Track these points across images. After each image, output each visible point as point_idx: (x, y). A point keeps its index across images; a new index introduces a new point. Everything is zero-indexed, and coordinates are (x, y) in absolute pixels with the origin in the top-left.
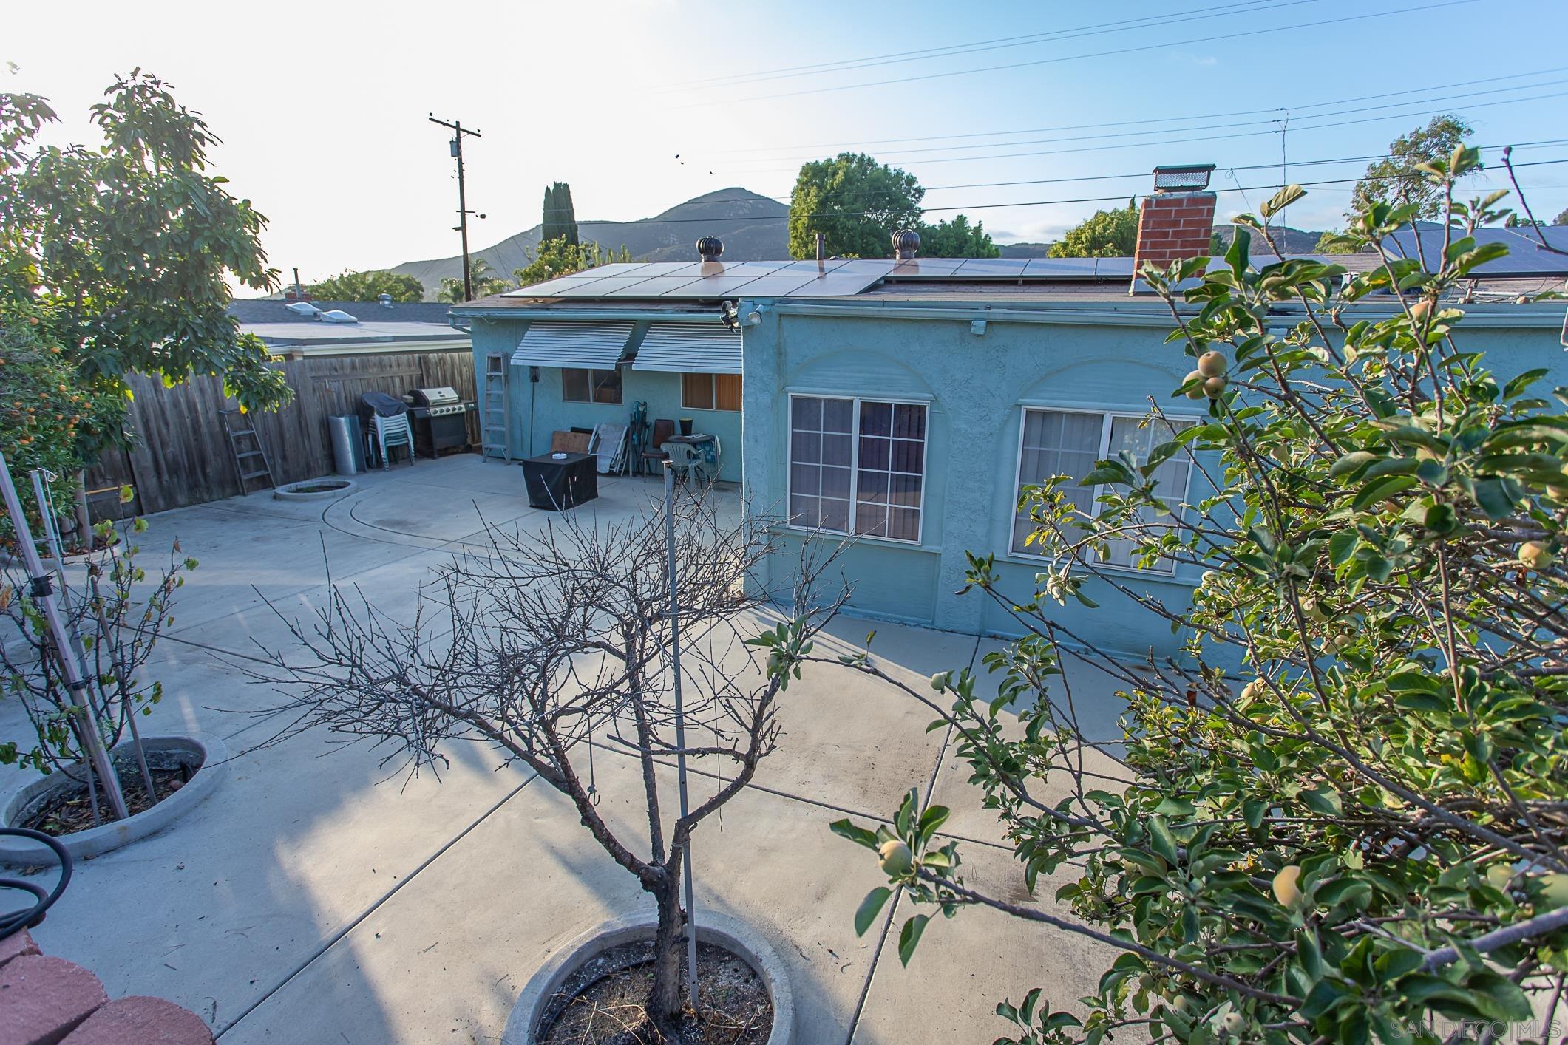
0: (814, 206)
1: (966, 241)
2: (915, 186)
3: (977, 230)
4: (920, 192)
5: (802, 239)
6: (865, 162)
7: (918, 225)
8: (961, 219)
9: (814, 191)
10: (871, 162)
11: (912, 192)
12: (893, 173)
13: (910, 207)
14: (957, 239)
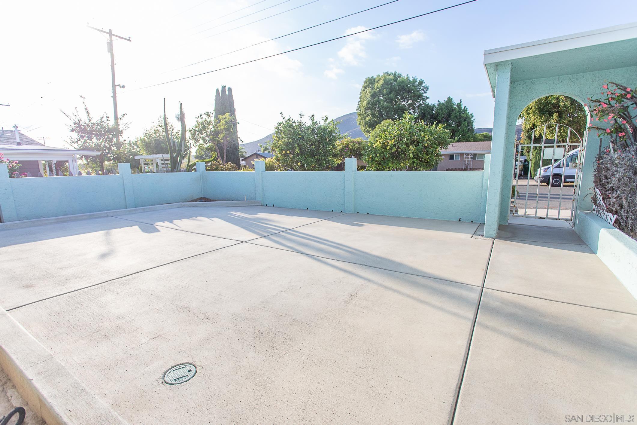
0: (368, 97)
1: (453, 110)
2: (423, 85)
3: (459, 105)
4: (427, 88)
5: (363, 115)
6: (396, 76)
7: (426, 105)
8: (450, 100)
9: (369, 90)
10: (400, 76)
11: (422, 88)
12: (411, 79)
13: (420, 96)
14: (448, 109)
